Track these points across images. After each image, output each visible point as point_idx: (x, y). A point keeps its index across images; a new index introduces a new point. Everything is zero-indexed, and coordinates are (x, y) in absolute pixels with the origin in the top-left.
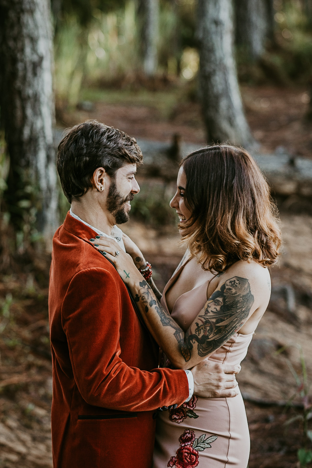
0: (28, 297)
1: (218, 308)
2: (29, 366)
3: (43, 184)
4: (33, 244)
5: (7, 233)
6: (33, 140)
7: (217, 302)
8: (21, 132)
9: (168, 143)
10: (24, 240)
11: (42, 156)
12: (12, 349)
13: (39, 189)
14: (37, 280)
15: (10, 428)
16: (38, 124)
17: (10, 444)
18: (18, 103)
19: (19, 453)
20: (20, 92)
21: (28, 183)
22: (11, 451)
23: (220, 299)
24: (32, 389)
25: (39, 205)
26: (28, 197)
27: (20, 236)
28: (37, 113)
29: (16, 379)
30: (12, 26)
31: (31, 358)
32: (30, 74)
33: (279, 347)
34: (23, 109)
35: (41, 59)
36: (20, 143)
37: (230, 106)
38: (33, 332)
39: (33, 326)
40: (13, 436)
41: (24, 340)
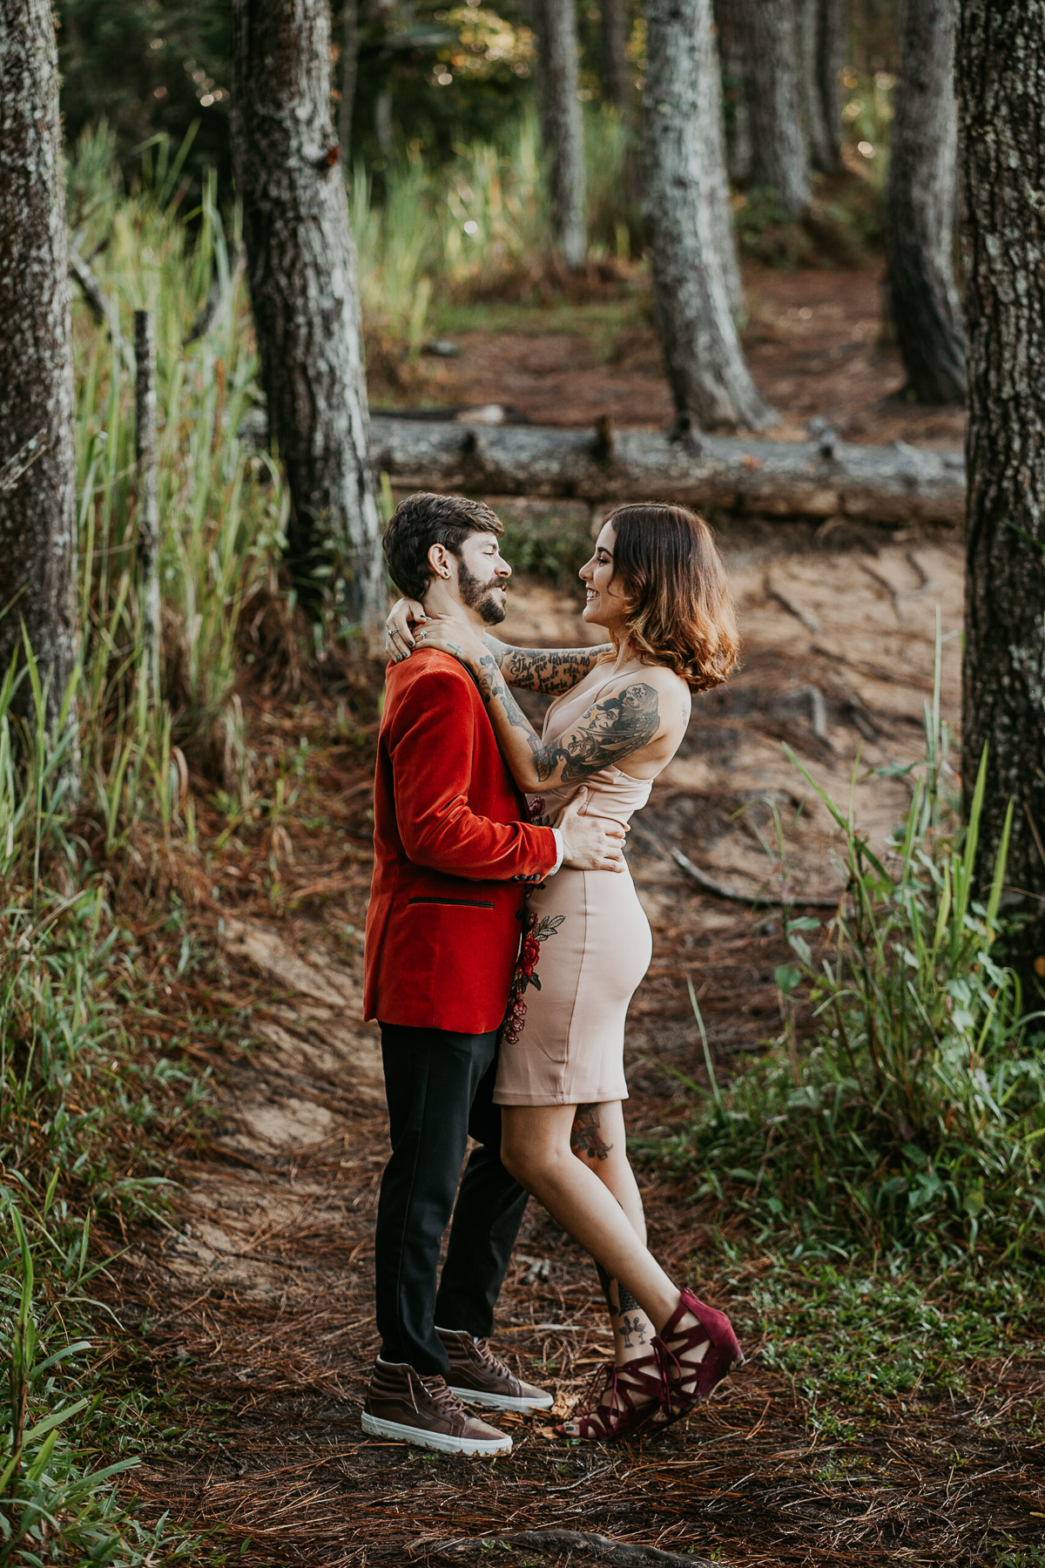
0: (337, 741)
1: (610, 723)
2: (346, 862)
3: (355, 533)
4: (343, 644)
5: (294, 626)
6: (333, 454)
7: (610, 715)
8: (310, 440)
9: (590, 434)
10: (326, 637)
11: (350, 480)
12: (314, 834)
13: (349, 542)
14: (352, 707)
15: (315, 966)
16: (341, 424)
17: (317, 993)
18: (301, 388)
19: (331, 1007)
20: (304, 368)
21: (328, 534)
22: (318, 1003)
23: (616, 711)
24: (350, 900)
25: (348, 572)
26: (328, 559)
27: (318, 630)
28: (336, 405)
29: (321, 885)
30: (282, 248)
31: (347, 847)
32: (318, 334)
33: (795, 803)
34: (312, 398)
35: (339, 303)
36: (310, 461)
37: (716, 342)
38: (348, 801)
39: (348, 792)
40: (320, 980)
41: (334, 817)
